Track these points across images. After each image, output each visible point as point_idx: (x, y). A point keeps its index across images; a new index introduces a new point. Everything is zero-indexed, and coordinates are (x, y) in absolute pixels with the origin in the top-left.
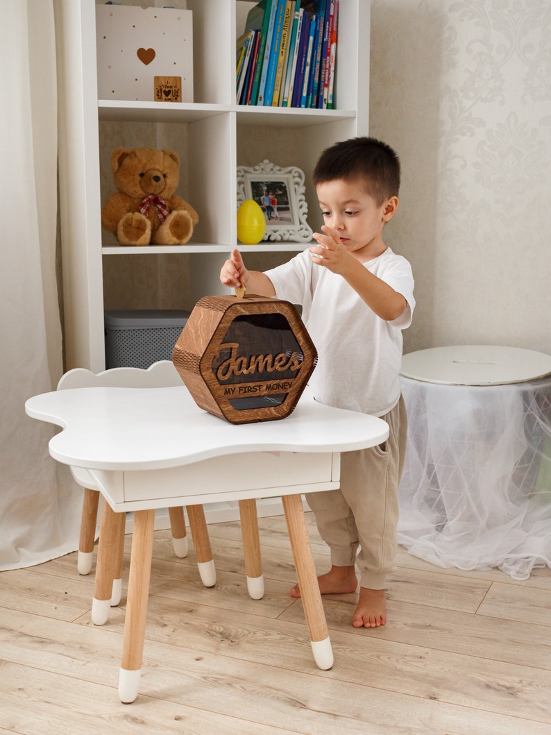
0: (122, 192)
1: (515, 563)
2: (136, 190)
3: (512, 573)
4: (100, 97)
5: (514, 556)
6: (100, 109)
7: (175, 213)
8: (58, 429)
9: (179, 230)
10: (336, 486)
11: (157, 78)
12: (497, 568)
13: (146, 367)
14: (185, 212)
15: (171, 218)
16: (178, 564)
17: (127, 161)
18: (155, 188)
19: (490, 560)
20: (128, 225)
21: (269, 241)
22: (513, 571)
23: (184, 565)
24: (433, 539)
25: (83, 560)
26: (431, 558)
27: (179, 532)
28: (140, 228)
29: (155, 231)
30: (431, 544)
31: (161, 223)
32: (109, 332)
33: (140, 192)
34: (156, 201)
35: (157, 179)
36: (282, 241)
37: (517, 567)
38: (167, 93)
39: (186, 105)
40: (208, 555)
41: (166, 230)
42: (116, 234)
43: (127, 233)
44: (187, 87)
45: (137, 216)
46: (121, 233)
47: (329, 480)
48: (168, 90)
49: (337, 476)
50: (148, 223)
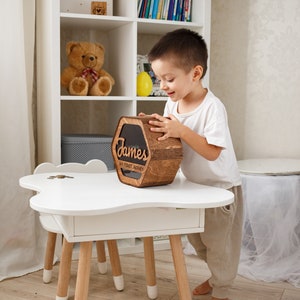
0: (72, 66)
1: (297, 278)
2: (80, 65)
3: (296, 285)
4: (62, 11)
5: (297, 274)
6: (61, 18)
7: (102, 78)
8: (34, 193)
9: (104, 87)
10: (202, 230)
11: (93, 3)
12: (286, 281)
13: (85, 163)
14: (107, 78)
15: (99, 81)
16: (101, 278)
17: (75, 49)
18: (90, 64)
19: (281, 276)
20: (75, 84)
21: (153, 96)
22: (295, 283)
23: (105, 278)
24: (249, 265)
25: (47, 275)
26: (248, 275)
27: (102, 259)
28: (82, 86)
29: (90, 88)
30: (247, 267)
31: (93, 84)
32: (63, 145)
33: (82, 66)
34: (91, 71)
35: (92, 59)
36: (161, 96)
37: (297, 281)
38: (99, 11)
39: (109, 17)
40: (119, 272)
41: (96, 87)
42: (68, 90)
43: (74, 89)
44: (110, 8)
45: (80, 79)
46: (71, 89)
47: (198, 226)
48: (99, 9)
49: (203, 224)
50: (87, 83)
